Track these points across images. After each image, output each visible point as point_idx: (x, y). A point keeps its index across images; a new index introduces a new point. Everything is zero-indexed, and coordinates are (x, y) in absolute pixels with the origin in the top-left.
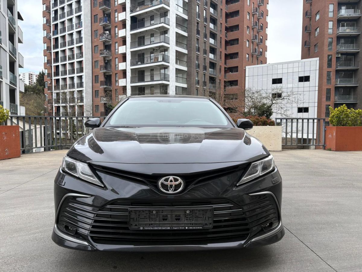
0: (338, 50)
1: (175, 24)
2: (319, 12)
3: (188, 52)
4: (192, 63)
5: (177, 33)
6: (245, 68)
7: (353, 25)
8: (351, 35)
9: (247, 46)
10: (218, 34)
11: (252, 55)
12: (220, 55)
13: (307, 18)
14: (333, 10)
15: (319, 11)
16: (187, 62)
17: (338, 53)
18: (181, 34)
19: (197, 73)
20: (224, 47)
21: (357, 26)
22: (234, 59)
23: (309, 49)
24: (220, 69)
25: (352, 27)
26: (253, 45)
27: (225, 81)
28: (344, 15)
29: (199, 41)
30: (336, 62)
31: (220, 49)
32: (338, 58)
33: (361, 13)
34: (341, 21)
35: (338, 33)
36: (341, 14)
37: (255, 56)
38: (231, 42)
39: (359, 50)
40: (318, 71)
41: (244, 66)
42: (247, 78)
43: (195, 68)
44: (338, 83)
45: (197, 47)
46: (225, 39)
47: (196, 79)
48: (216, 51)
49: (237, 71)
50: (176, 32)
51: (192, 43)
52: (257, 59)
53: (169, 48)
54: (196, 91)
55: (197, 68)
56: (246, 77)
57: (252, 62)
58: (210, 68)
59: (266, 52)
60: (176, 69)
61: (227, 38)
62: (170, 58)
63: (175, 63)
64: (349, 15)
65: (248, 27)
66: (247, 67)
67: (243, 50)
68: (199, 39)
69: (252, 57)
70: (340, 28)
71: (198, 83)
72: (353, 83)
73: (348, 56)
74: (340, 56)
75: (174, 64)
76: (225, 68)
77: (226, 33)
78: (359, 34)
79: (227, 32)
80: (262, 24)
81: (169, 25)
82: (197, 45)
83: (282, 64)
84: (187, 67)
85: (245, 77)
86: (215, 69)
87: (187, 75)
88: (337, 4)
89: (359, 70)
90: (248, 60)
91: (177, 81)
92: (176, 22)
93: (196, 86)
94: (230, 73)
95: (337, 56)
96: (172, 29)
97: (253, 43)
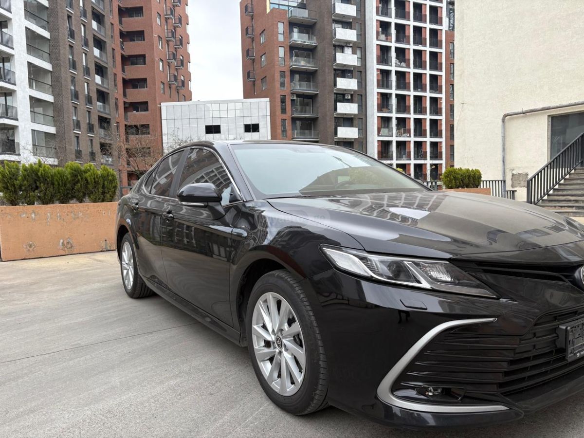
0: (293, 89)
1: (22, 12)
2: (265, 32)
3: (53, 68)
4: (63, 89)
5: (29, 29)
6: (160, 105)
7: (308, 56)
8: (307, 69)
9: (161, 69)
10: (109, 42)
11: (170, 84)
12: (115, 80)
13: (248, 38)
14: (284, 32)
15: (264, 30)
16: (51, 86)
17: (292, 94)
18: (38, 34)
19: (74, 108)
20: (121, 65)
21: (313, 58)
22: (139, 89)
23: (254, 85)
24: (116, 104)
25: (308, 59)
26: (170, 69)
27: (126, 125)
28: (297, 41)
29: (75, 50)
30: (291, 107)
31: (114, 69)
32: (292, 101)
33: (317, 41)
34: (295, 49)
35: (292, 66)
36: (293, 39)
37: (173, 87)
38: (131, 59)
39: (317, 91)
40: (269, 118)
41: (157, 102)
42: (164, 123)
43: (70, 98)
44: (296, 136)
45: (71, 60)
46: (121, 54)
47: (73, 120)
48: (106, 73)
49: (147, 110)
50: (26, 28)
51: (62, 52)
52: (178, 92)
53: (13, 55)
54: (76, 139)
55: (74, 99)
56: (163, 121)
57: (170, 97)
58: (98, 101)
59: (190, 82)
60: (31, 98)
61: (124, 51)
62: (17, 75)
63: (28, 86)
64: (304, 42)
65: (159, 37)
66: (162, 104)
67: (154, 74)
68: (74, 46)
69: (170, 88)
70: (294, 58)
71: (78, 125)
72: (313, 137)
73: (305, 100)
74: (295, 98)
75: (25, 87)
76: (125, 103)
77: (122, 43)
78: (317, 70)
79: (123, 41)
80: (180, 36)
81: (10, 12)
82: (71, 57)
83: (219, 102)
84: (53, 95)
85: (161, 120)
86: (106, 103)
87: (53, 110)
88: (288, 24)
89: (319, 119)
90: (164, 91)
91: (34, 120)
92: (25, 7)
93: (75, 131)
94: (135, 112)
95: (291, 98)
96: (18, 21)
97: (169, 64)
